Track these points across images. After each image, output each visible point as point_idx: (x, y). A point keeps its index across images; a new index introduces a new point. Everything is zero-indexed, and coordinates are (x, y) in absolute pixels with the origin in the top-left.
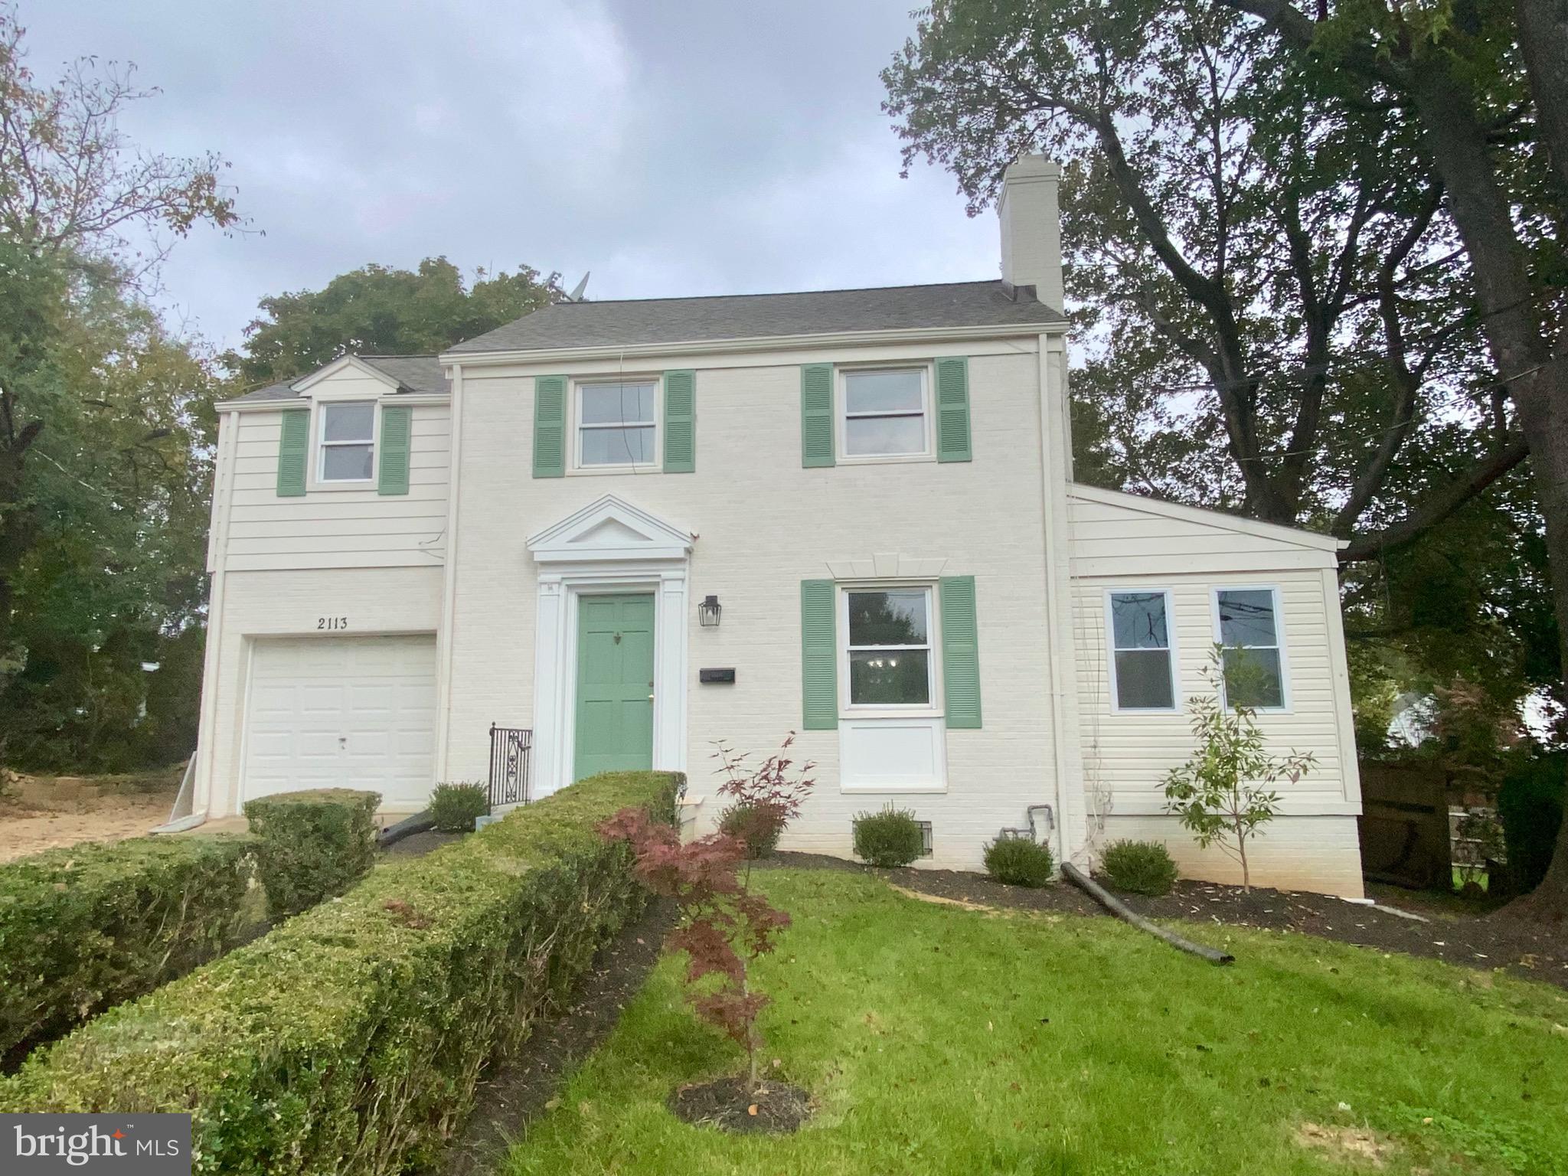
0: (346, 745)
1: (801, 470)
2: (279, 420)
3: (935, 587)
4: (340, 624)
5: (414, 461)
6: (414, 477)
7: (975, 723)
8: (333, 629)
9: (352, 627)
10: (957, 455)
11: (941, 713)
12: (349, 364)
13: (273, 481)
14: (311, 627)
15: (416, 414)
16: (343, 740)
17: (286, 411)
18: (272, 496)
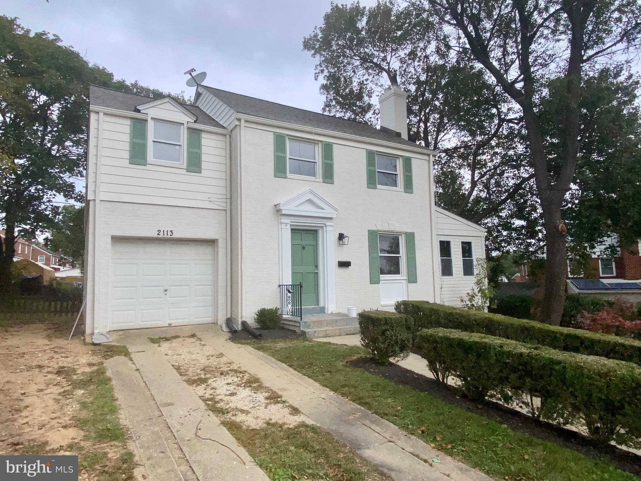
0: (167, 293)
1: (367, 189)
2: (128, 122)
3: (403, 235)
4: (169, 233)
5: (204, 158)
6: (204, 165)
7: (415, 281)
8: (165, 236)
9: (176, 235)
10: (409, 190)
11: (405, 278)
12: (168, 102)
13: (127, 155)
14: (154, 234)
15: (204, 135)
16: (166, 290)
17: (132, 118)
18: (126, 163)
